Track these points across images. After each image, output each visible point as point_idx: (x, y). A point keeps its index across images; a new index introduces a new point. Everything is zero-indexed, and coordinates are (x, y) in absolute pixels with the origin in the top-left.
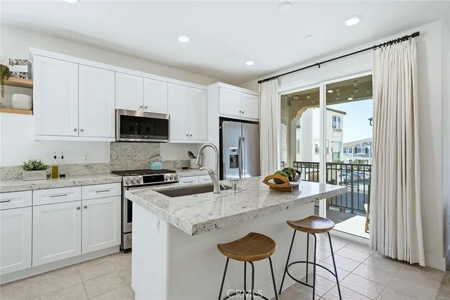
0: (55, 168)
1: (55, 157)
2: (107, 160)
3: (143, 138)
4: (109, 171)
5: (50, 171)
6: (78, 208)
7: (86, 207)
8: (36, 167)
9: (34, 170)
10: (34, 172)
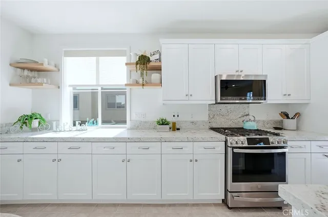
0: (174, 124)
1: (174, 116)
2: (206, 119)
3: (241, 99)
4: (208, 127)
5: (171, 125)
6: (191, 161)
7: (196, 161)
8: (163, 123)
9: (162, 124)
10: (162, 126)
